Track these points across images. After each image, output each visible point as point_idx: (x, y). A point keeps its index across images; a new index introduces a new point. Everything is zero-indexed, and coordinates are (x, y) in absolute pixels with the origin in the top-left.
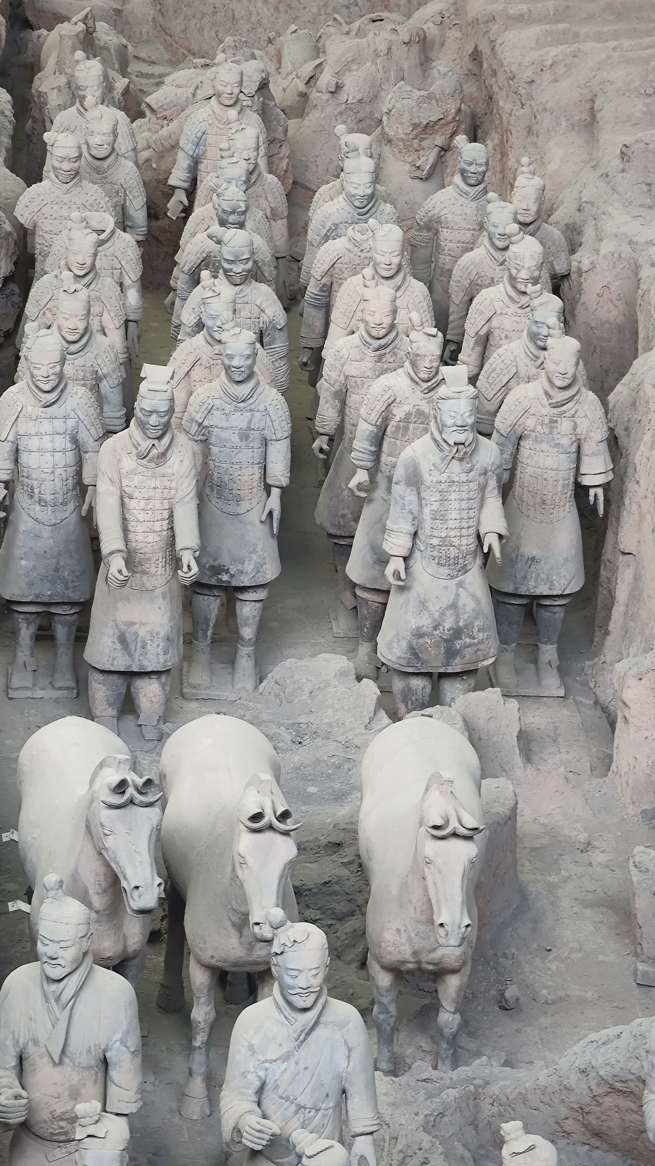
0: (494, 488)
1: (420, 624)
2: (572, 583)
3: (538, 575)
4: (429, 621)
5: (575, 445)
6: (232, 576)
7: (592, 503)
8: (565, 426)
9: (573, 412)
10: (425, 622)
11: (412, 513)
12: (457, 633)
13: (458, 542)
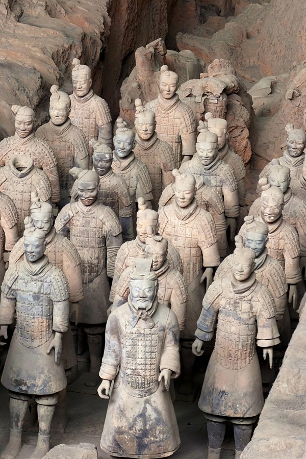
0: (171, 341)
1: (120, 425)
2: (250, 410)
3: (227, 403)
4: (126, 424)
5: (252, 320)
6: (28, 387)
7: (265, 359)
8: (245, 306)
9: (250, 297)
10: (124, 424)
11: (115, 352)
12: (145, 433)
13: (144, 373)
